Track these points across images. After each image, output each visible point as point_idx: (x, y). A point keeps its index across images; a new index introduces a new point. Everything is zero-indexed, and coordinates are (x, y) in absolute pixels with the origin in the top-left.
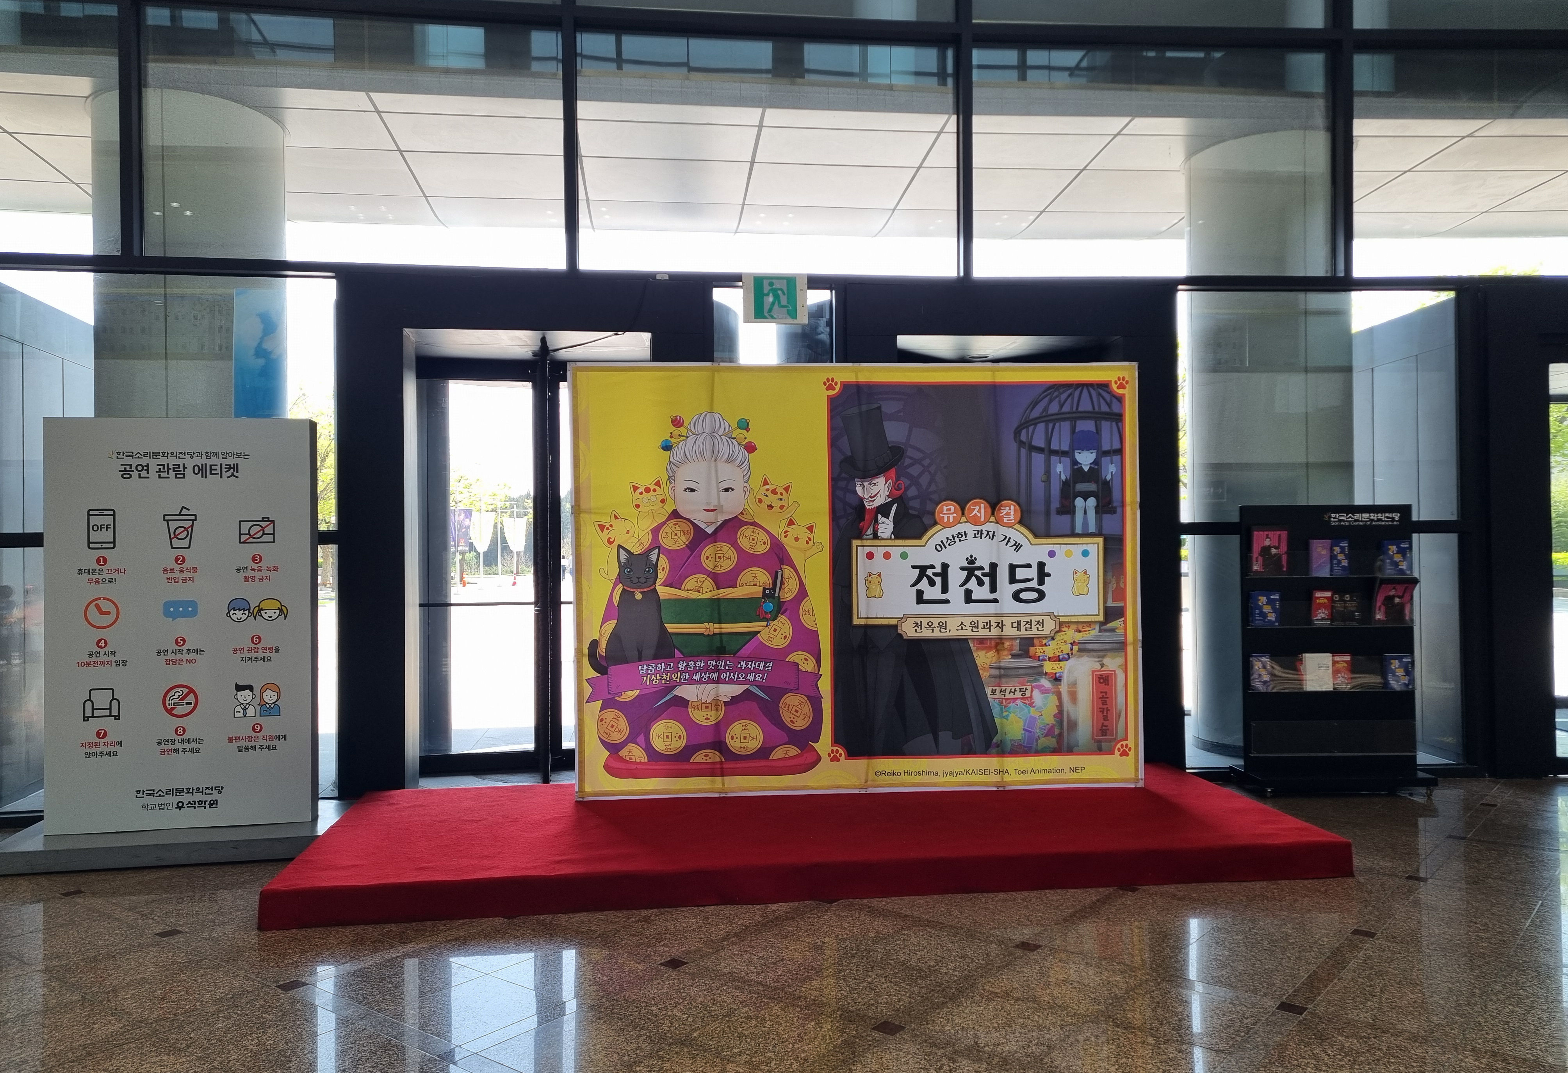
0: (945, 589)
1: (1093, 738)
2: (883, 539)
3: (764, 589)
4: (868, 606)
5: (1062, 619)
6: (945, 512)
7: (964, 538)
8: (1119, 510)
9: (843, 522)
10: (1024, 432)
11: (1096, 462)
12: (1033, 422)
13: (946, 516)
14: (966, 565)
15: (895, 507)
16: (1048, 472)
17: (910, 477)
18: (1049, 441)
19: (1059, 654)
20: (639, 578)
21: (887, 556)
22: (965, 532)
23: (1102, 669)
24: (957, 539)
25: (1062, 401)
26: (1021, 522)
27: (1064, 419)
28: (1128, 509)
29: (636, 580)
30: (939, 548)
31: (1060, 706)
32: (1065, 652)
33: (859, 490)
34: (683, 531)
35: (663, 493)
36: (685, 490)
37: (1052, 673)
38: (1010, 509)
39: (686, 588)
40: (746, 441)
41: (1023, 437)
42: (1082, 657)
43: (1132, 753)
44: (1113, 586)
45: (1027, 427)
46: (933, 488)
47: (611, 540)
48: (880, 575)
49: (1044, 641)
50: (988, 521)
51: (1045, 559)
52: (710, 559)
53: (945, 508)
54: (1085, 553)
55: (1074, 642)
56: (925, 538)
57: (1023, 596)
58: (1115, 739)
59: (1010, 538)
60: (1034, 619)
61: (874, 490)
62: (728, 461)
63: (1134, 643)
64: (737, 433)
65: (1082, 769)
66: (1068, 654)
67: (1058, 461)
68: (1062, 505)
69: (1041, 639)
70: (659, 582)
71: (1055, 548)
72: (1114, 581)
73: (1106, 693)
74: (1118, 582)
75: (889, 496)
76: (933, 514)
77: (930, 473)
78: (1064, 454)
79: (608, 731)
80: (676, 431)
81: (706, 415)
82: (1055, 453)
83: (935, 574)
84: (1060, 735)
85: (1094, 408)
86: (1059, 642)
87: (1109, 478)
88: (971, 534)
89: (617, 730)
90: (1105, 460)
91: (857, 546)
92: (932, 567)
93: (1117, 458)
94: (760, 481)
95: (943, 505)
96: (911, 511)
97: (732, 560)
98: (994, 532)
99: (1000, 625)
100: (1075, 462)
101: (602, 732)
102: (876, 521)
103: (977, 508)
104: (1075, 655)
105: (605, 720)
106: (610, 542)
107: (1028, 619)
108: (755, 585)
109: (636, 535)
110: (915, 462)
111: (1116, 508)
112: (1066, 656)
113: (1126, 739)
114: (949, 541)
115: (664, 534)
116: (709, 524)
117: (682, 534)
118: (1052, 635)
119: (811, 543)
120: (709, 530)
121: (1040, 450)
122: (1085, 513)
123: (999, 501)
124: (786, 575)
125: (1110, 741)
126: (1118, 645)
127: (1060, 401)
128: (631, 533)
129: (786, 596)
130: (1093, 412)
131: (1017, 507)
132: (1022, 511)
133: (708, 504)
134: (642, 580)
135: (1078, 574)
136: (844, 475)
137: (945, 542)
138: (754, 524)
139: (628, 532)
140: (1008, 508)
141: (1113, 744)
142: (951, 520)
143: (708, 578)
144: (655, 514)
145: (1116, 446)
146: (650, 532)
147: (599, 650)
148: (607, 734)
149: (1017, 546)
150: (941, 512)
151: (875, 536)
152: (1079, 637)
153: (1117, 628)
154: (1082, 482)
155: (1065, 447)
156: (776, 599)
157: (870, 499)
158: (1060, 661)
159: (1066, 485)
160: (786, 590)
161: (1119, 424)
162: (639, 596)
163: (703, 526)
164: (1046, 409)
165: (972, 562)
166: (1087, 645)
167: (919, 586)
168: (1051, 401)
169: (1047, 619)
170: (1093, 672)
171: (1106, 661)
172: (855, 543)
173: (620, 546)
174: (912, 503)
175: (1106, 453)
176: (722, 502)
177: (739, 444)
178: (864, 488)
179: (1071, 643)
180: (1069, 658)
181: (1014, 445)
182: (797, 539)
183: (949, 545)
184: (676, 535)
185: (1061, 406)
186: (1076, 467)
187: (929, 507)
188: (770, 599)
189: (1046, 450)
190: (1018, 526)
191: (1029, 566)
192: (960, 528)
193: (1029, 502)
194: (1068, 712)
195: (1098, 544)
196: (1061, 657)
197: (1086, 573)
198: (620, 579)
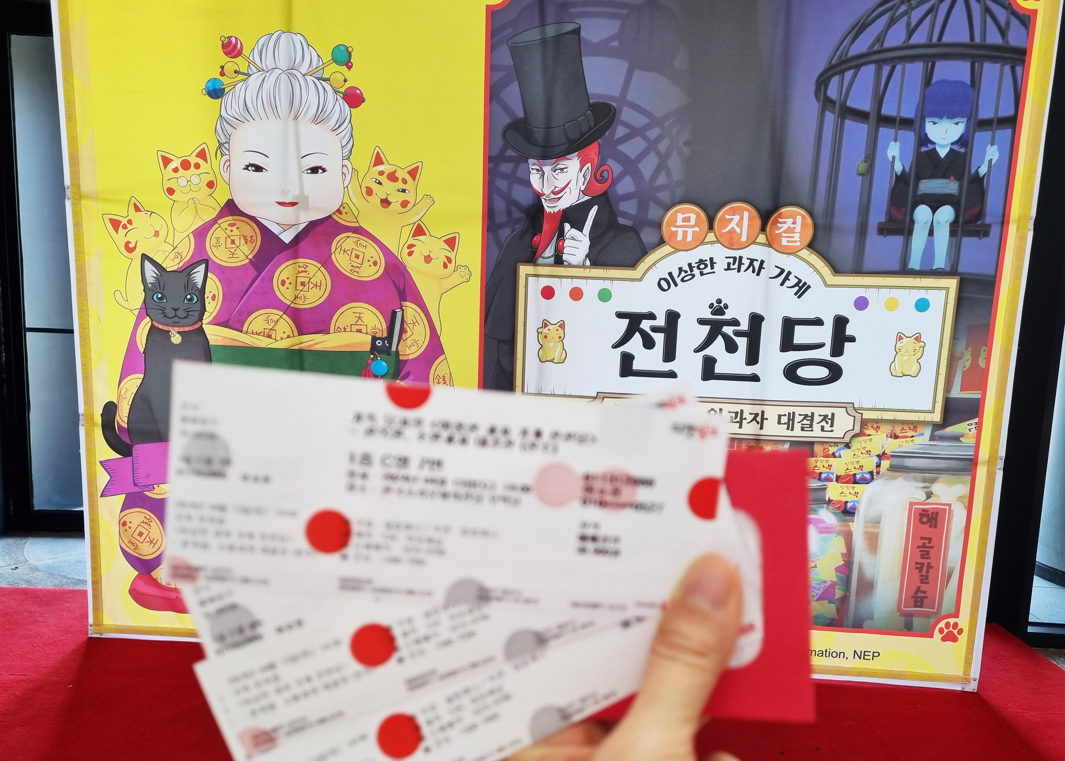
0: (669, 355)
1: (899, 609)
2: (570, 266)
3: (374, 339)
4: (540, 375)
5: (867, 415)
6: (679, 222)
7: (708, 270)
8: (995, 231)
9: (505, 233)
10: (835, 81)
11: (963, 141)
12: (855, 63)
13: (680, 231)
14: (707, 314)
15: (594, 211)
16: (870, 158)
17: (622, 158)
18: (879, 101)
19: (854, 471)
20: (176, 310)
21: (576, 294)
22: (711, 259)
23: (928, 501)
24: (696, 272)
25: (914, 22)
26: (811, 246)
27: (913, 58)
28: (1012, 230)
29: (171, 313)
30: (664, 284)
31: (848, 556)
32: (866, 469)
33: (535, 179)
34: (245, 237)
35: (210, 171)
36: (247, 168)
37: (840, 502)
38: (794, 223)
39: (250, 331)
40: (347, 85)
41: (832, 92)
42: (894, 478)
43: (963, 638)
44: (966, 362)
45: (842, 72)
46: (662, 180)
47: (131, 246)
48: (562, 326)
49: (832, 450)
50: (754, 242)
51: (849, 312)
52: (287, 285)
53: (680, 217)
54: (922, 305)
55: (884, 453)
56: (642, 267)
57: (802, 372)
58: (937, 613)
59: (789, 273)
60: (818, 412)
61: (561, 180)
62: (318, 120)
63: (991, 462)
64: (332, 70)
65: (876, 655)
66: (871, 473)
67: (893, 137)
68: (890, 218)
69: (826, 446)
70: (207, 317)
71: (869, 294)
72: (968, 356)
73: (930, 540)
74: (975, 357)
75: (585, 192)
76: (659, 225)
77: (658, 153)
78: (906, 123)
79: (134, 541)
80: (231, 64)
81: (279, 38)
82: (889, 121)
83: (655, 329)
84: (844, 600)
85: (972, 38)
86: (858, 453)
87: (983, 170)
88: (721, 264)
89: (148, 539)
90: (981, 136)
91: (527, 276)
92: (651, 316)
93: (1005, 134)
94: (369, 158)
95: (677, 212)
96: (621, 221)
97: (323, 288)
98: (762, 262)
99: (759, 419)
100: (924, 140)
101: (126, 542)
102: (561, 235)
103: (736, 218)
104: (883, 476)
105: (128, 525)
106: (129, 249)
107: (808, 411)
108: (359, 331)
109: (170, 240)
110: (634, 132)
111: (989, 226)
112: (868, 476)
113: (956, 615)
114: (683, 274)
115: (214, 241)
116: (286, 227)
117: (243, 241)
118: (847, 440)
119: (451, 267)
120: (287, 237)
121: (861, 116)
122: (931, 233)
123: (776, 208)
124: (409, 317)
125: (927, 615)
126: (961, 463)
127: (908, 24)
128: (162, 234)
129: (408, 352)
130: (971, 46)
131: (809, 220)
132: (815, 226)
133: (284, 192)
134: (181, 313)
135: (905, 340)
136: (510, 153)
137: (675, 274)
138: (359, 230)
139: (157, 234)
140: (791, 220)
141: (932, 620)
142: (689, 238)
143: (285, 316)
144: (198, 206)
145: (1007, 111)
146: (191, 236)
147: (117, 418)
148: (133, 544)
149: (801, 288)
150: (673, 222)
151: (559, 261)
152: (892, 446)
153: (963, 436)
154: (932, 177)
155: (908, 112)
156: (393, 355)
157: (553, 196)
158: (855, 482)
159: (902, 179)
160: (409, 342)
161: (1019, 69)
162: (176, 339)
163: (276, 230)
164: (880, 39)
165: (720, 311)
166: (906, 460)
167: (627, 348)
168: (892, 22)
169: (840, 414)
170: (912, 504)
171: (937, 488)
172: (524, 270)
173: (144, 257)
174: (624, 207)
175: (985, 124)
176: (307, 191)
177: (336, 92)
178: (543, 175)
179: (878, 456)
180: (872, 479)
181: (815, 106)
182: (428, 259)
183: (683, 280)
184: (233, 242)
185: (911, 33)
186: (924, 149)
187: (653, 213)
188: (384, 356)
189: (873, 118)
190: (805, 253)
191: (818, 322)
192: (703, 252)
193: (830, 211)
194: (860, 565)
195: (947, 289)
196: (858, 477)
197: (918, 339)
198: (146, 310)
